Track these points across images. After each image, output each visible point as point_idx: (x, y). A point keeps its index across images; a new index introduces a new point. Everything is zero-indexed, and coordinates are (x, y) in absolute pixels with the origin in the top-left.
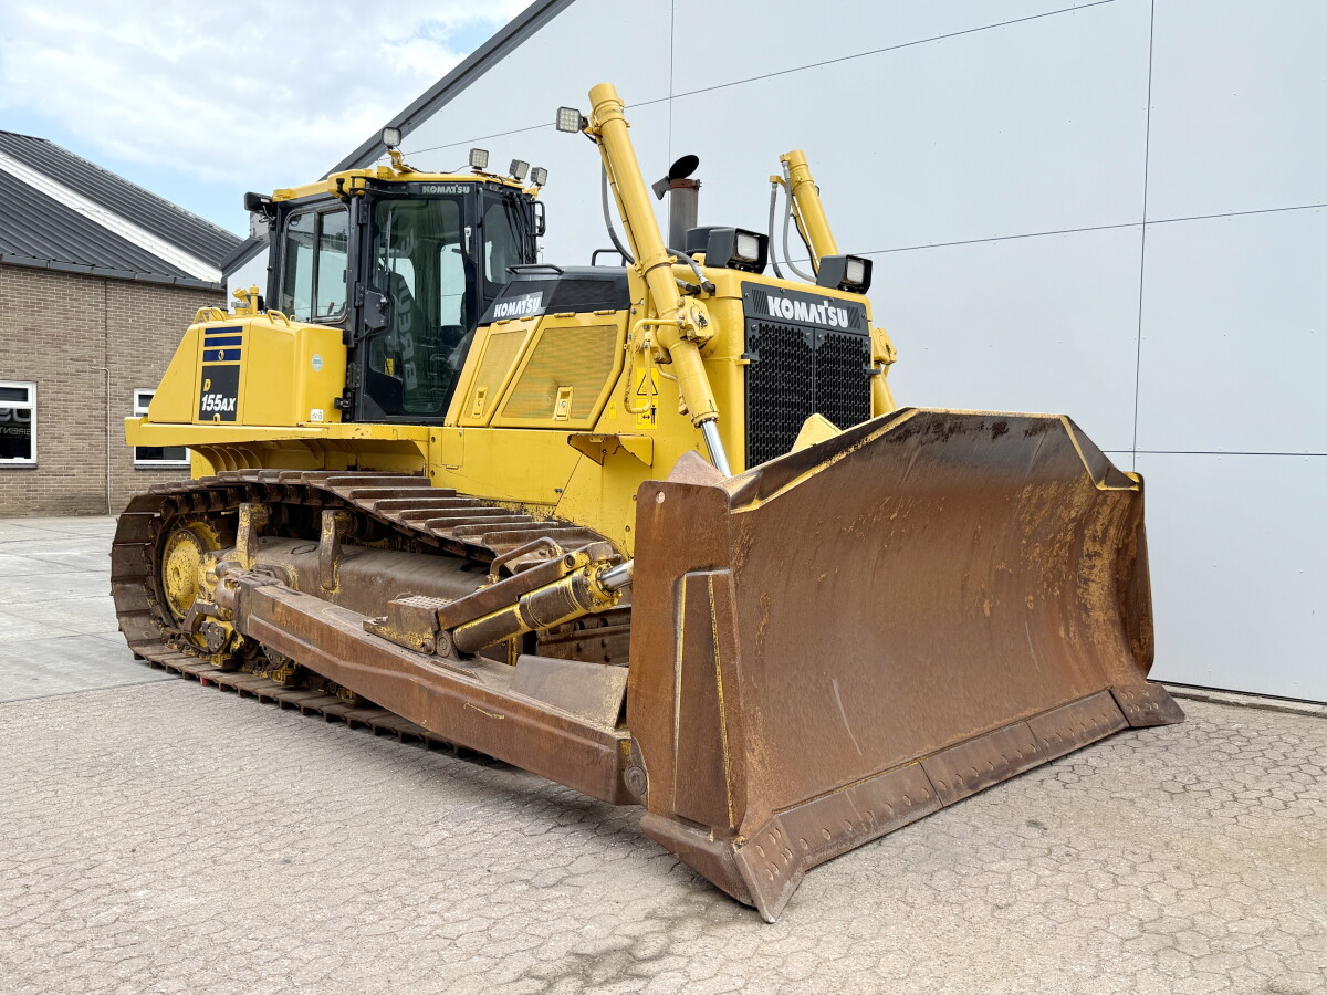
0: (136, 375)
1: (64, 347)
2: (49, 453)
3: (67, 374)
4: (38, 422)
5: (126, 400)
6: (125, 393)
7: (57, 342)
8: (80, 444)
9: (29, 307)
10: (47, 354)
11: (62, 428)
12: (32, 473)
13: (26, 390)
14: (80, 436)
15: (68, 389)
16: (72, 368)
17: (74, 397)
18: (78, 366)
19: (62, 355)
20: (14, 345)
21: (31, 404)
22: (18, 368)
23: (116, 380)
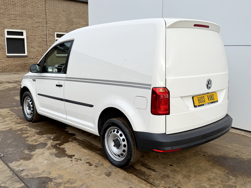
0: (55, 28)
1: (33, 19)
2: (30, 52)
3: (35, 27)
4: (27, 42)
5: (53, 35)
6: (52, 33)
7: (31, 17)
8: (40, 49)
9: (22, 5)
10: (28, 21)
11: (34, 44)
12: (26, 58)
13: (22, 33)
14: (39, 47)
15: (35, 32)
16: (36, 25)
17: (37, 34)
18: (38, 25)
19: (33, 21)
20: (18, 18)
21: (24, 37)
22: (20, 25)
23: (50, 29)
